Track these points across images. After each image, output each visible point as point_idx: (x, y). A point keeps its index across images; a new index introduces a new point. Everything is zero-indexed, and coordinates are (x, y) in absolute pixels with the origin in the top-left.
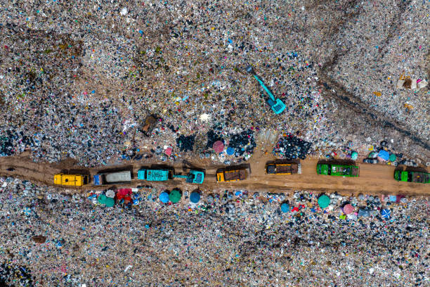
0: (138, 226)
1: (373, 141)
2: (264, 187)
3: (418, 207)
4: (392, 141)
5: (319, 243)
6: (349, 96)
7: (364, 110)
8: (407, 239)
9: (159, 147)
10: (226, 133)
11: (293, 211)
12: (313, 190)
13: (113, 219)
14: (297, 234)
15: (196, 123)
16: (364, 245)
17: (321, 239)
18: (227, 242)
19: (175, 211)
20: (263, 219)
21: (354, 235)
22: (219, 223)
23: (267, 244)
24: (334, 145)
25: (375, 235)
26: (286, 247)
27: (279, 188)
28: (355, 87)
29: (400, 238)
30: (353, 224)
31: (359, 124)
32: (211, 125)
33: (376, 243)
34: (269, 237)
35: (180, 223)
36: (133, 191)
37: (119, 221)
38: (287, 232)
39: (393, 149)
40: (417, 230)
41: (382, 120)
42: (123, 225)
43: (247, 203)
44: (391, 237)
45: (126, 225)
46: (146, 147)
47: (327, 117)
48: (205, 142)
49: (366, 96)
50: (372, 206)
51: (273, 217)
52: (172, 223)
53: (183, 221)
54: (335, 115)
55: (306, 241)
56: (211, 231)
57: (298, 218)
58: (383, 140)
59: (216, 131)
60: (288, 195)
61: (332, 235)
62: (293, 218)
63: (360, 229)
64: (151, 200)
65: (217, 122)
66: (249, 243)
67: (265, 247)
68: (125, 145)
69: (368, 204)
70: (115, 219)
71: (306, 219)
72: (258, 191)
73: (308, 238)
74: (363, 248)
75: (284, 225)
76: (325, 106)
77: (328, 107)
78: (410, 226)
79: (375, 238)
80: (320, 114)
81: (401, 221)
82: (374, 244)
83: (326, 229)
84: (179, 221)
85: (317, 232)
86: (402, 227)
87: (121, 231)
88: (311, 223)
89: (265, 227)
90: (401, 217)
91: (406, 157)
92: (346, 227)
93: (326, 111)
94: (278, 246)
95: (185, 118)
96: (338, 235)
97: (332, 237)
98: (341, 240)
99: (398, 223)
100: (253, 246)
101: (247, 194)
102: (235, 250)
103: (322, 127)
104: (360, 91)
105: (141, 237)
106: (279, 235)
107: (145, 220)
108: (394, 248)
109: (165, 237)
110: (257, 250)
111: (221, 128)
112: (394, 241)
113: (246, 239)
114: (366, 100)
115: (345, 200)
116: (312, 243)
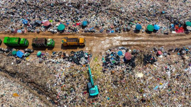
0: (169, 12)
1: (25, 64)
2: (97, 36)
3: (5, 27)
4: (12, 63)
5: (66, 5)
6: (38, 94)
7: (28, 85)
8: (15, 9)
9: (166, 56)
10: (123, 66)
11: (80, 23)
12: (68, 35)
13: (185, 15)
14: (78, 11)
15: (145, 72)
16: (40, 5)
17: (65, 8)
18: (117, 6)
19: (148, 22)
20: (97, 19)
21: (45, 11)
22: (123, 15)
23: (95, 5)
24: (52, 60)
25: (33, 12)
26: (85, 3)
27: (88, 35)
28: (32, 100)
29: (19, 9)
30: (45, 18)
31: (33, 74)
32: (134, 71)
33: (33, 7)
34: (94, 10)
35: (145, 15)
36: (175, 32)
37: (181, 14)
38: (83, 12)
39: (13, 59)
40: (8, 12)
41: (17, 78)
42: (177, 12)
43: (107, 27)
44: (24, 10)
45: (176, 13)
46: (174, 56)
47: (55, 77)
48: (136, 60)
49: (25, 93)
50: (33, 26)
51: (91, 20)
52: (150, 15)
53: (143, 17)
54: (49, 79)
55: (73, 6)
56: (127, 11)
57: (77, 20)
58: (19, 64)
59: (130, 67)
60: (82, 31)
61: (58, 11)
62: (80, 20)
63: (41, 15)
64: (163, 27)
65: (131, 73)
66: (105, 6)
67: (96, 4)
68: (188, 57)
69: (35, 27)
70: (183, 15)
71: (72, 20)
72: (101, 33)
73: (72, 9)
74: (42, 3)
75: (85, 16)
76: (55, 85)
77: (53, 84)
78: (12, 15)
79: (34, 10)
80: (60, 78)
81: (17, 19)
82: (35, 5)
83: (61, 14)
84: (145, 17)
85: (66, 12)
86: (17, 15)
87: (178, 9)
88: (69, 17)
89: (96, 15)
90: (16, 21)
91: (6, 54)
92: (50, 16)
93: (55, 81)
94: (89, 4)
95: (153, 75)
96: (55, 11)
97: (58, 9)
98: (53, 8)
99: (19, 18)
100: (103, 4)
101: (107, 31)
102: (113, 2)
103: (59, 70)
104: (28, 97)
105: (166, 7)
106: (88, 10)
107: (165, 16)
108: (24, 3)
109: (153, 7)
110: (101, 2)
111: (127, 69)
112: (23, 7)
113: (106, 8)
114: (25, 91)
115: (48, 29)
116: (70, 5)
